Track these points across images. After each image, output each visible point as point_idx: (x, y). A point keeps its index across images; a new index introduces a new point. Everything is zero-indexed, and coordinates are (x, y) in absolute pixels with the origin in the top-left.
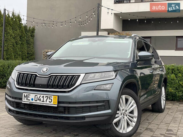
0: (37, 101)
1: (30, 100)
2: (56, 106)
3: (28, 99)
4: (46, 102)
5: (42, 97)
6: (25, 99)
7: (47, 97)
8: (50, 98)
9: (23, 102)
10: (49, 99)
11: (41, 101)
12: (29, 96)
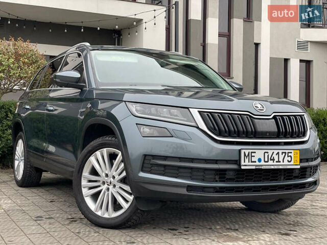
0: (268, 162)
1: (255, 162)
2: (299, 167)
3: (253, 160)
4: (283, 162)
5: (276, 154)
6: (247, 160)
7: (284, 154)
8: (289, 154)
9: (243, 167)
10: (288, 156)
11: (275, 161)
12: (253, 154)
